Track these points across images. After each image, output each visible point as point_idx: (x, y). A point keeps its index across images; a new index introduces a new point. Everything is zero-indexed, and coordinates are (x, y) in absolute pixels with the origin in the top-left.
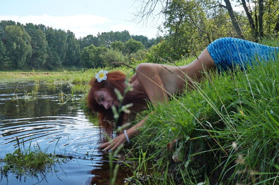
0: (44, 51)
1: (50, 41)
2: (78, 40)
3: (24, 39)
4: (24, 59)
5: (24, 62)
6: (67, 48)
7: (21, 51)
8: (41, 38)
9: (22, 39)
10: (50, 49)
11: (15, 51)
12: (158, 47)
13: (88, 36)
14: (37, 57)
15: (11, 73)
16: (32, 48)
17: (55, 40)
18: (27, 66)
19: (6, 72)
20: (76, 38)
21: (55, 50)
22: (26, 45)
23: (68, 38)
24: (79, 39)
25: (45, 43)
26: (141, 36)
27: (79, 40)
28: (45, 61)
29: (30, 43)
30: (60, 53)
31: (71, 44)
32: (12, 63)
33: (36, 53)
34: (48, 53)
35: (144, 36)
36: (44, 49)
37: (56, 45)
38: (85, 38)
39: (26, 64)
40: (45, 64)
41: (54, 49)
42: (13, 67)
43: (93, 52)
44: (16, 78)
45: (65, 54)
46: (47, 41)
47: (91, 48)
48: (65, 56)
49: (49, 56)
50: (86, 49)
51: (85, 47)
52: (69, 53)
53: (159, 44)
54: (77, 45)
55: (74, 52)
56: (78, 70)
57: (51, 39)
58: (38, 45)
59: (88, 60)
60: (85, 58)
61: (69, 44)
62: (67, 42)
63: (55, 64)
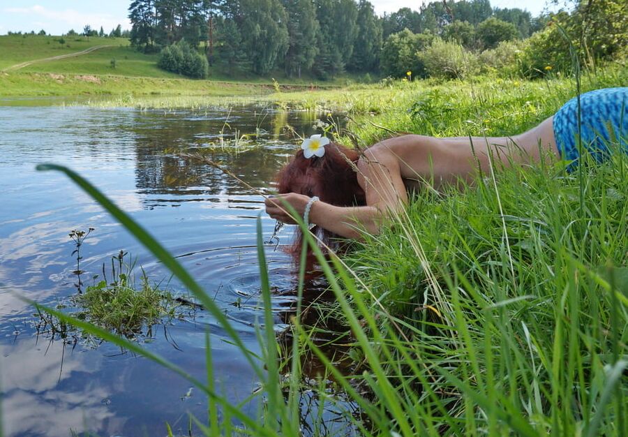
0: (311, 42)
1: (324, 22)
2: (379, 18)
3: (276, 19)
4: (273, 56)
5: (272, 63)
6: (357, 35)
7: (268, 41)
8: (307, 15)
9: (270, 17)
10: (322, 37)
11: (258, 40)
12: (543, 36)
13: (402, 11)
14: (297, 54)
15: (248, 83)
16: (290, 35)
17: (333, 19)
18: (278, 70)
19: (239, 83)
20: (377, 14)
21: (332, 39)
22: (277, 28)
23: (359, 14)
24: (383, 17)
25: (315, 24)
26: (516, 11)
27: (381, 18)
28: (312, 62)
29: (285, 26)
30: (342, 47)
31: (365, 26)
32: (251, 64)
33: (297, 45)
34: (319, 45)
35: (523, 11)
36: (310, 39)
37: (335, 30)
38: (395, 14)
39: (277, 68)
40: (313, 68)
41: (331, 37)
42: (253, 71)
43: (409, 43)
44: (256, 94)
45: (352, 47)
46: (318, 22)
47: (402, 36)
48: (352, 50)
49: (321, 52)
50: (393, 39)
51: (392, 35)
52: (360, 44)
53: (547, 32)
54: (378, 30)
55: (371, 44)
56: (376, 82)
57: (326, 17)
58: (300, 29)
59: (396, 61)
60: (390, 56)
61: (361, 27)
62: (357, 23)
63: (330, 69)
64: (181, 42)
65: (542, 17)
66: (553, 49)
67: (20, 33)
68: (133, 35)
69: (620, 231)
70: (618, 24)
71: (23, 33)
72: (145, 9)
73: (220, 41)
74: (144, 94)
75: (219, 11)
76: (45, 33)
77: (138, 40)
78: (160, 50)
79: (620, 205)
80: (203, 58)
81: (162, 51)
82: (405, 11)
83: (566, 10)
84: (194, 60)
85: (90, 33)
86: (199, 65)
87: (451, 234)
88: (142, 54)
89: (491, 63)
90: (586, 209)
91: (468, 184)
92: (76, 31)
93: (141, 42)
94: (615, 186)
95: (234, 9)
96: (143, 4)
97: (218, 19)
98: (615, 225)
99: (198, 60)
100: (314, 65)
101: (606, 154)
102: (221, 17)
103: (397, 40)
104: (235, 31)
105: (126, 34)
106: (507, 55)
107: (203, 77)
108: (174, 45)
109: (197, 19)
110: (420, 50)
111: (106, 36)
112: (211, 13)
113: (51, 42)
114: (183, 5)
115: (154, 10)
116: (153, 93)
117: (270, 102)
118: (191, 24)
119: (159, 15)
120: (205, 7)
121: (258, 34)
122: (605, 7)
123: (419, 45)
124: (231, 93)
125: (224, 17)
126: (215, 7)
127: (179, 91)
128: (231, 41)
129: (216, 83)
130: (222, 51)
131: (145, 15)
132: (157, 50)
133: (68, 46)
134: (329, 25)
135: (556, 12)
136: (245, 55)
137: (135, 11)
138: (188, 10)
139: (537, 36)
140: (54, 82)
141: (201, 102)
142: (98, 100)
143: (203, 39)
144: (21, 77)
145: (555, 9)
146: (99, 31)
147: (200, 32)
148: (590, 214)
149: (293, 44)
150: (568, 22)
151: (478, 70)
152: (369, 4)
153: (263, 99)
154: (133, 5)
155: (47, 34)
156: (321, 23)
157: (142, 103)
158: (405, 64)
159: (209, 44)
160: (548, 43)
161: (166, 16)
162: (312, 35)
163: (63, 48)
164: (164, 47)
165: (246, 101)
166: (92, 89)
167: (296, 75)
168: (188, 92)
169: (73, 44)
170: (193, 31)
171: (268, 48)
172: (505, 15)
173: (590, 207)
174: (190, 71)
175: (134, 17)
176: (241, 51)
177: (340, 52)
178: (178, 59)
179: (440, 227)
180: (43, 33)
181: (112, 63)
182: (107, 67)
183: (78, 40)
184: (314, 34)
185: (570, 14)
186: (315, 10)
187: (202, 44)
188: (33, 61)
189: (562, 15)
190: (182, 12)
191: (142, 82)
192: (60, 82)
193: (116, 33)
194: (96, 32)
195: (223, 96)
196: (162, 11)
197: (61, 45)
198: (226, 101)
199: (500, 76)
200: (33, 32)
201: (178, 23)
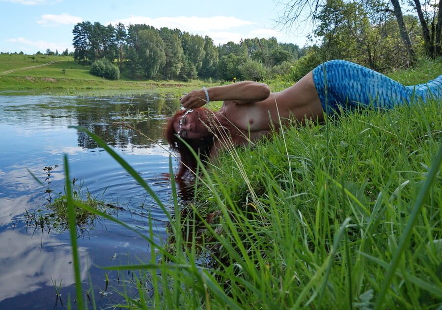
0: (178, 60)
2: (216, 47)
3: (157, 46)
4: (157, 68)
5: (157, 71)
6: (204, 56)
8: (176, 44)
9: (155, 45)
11: (148, 58)
12: (305, 59)
13: (229, 43)
14: (171, 66)
15: (143, 82)
16: (167, 55)
17: (191, 47)
19: (138, 82)
20: (215, 45)
22: (159, 52)
23: (205, 45)
24: (218, 46)
25: (181, 50)
26: (291, 45)
28: (179, 71)
29: (163, 50)
30: (196, 63)
31: (209, 52)
33: (170, 61)
34: (182, 62)
35: (295, 45)
36: (178, 57)
37: (192, 53)
38: (225, 45)
39: (159, 74)
41: (189, 57)
42: (145, 76)
43: (232, 62)
44: (147, 89)
45: (202, 63)
46: (182, 48)
47: (229, 57)
48: (201, 65)
49: (184, 65)
50: (224, 59)
51: (224, 56)
52: (206, 62)
53: (307, 56)
54: (215, 54)
55: (212, 61)
56: (215, 82)
57: (187, 46)
58: (172, 53)
59: (226, 71)
60: (223, 69)
61: (207, 52)
62: (204, 49)
63: (189, 75)
64: (103, 59)
65: (305, 48)
66: (311, 66)
67: (8, 53)
68: (76, 55)
69: (347, 163)
70: (344, 53)
71: (10, 53)
72: (83, 40)
73: (126, 58)
74: (82, 88)
75: (125, 41)
76: (23, 53)
77: (78, 58)
78: (91, 64)
79: (346, 150)
80: (117, 68)
81: (93, 64)
82: (231, 44)
83: (317, 45)
84: (111, 69)
85: (50, 53)
86: (114, 72)
87: (260, 166)
88: (81, 66)
89: (278, 73)
90: (330, 152)
91: (268, 139)
92: (41, 52)
93: (80, 59)
94: (344, 140)
95: (134, 41)
96: (81, 37)
97: (125, 47)
98: (344, 160)
99: (114, 69)
100: (180, 73)
101: (339, 123)
102: (127, 45)
103: (226, 60)
104: (135, 53)
105: (71, 54)
106: (287, 69)
107: (116, 79)
108: (99, 61)
109: (113, 46)
110: (239, 65)
111: (59, 55)
112: (121, 43)
113: (27, 58)
114: (105, 38)
115: (87, 41)
116: (87, 88)
117: (156, 93)
118: (110, 49)
119: (91, 43)
120: (117, 39)
121: (148, 55)
122: (337, 44)
123: (238, 62)
124: (133, 88)
125: (129, 45)
126: (123, 40)
127: (102, 87)
128: (132, 59)
129: (124, 82)
130: (127, 64)
131: (82, 43)
132: (90, 64)
133: (37, 61)
134: (189, 50)
135: (312, 46)
136: (141, 67)
137: (77, 41)
138: (107, 41)
139: (302, 59)
140: (29, 81)
141: (116, 93)
142: (55, 92)
143: (117, 57)
144: (9, 79)
145: (312, 44)
146: (55, 53)
147: (114, 53)
148: (331, 154)
149: (168, 61)
150: (318, 51)
151: (270, 77)
152: (210, 39)
153: (151, 92)
154: (75, 38)
155: (24, 54)
156: (184, 49)
157: (81, 94)
158: (231, 73)
159: (120, 61)
160: (308, 62)
161: (95, 45)
162: (179, 56)
163: (33, 62)
164: (93, 62)
165: (142, 92)
166: (51, 85)
167: (170, 79)
168: (108, 87)
169: (40, 60)
170: (110, 53)
171: (154, 62)
172: (285, 46)
173: (332, 150)
174: (109, 76)
175: (76, 44)
176: (139, 65)
177: (195, 65)
178: (102, 69)
179: (254, 162)
180: (22, 53)
181: (63, 71)
182: (60, 73)
183: (43, 58)
184: (180, 55)
185: (319, 47)
186: (180, 41)
187: (116, 60)
188: (16, 69)
189: (315, 47)
190: (104, 42)
191: (81, 82)
192: (33, 81)
193: (66, 53)
194: (54, 53)
195: (128, 90)
196: (92, 41)
197: (33, 60)
198: (130, 93)
199: (283, 80)
200: (16, 53)
201: (102, 48)
